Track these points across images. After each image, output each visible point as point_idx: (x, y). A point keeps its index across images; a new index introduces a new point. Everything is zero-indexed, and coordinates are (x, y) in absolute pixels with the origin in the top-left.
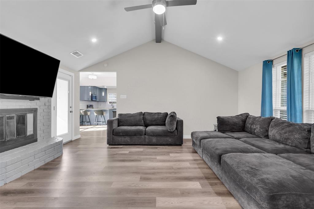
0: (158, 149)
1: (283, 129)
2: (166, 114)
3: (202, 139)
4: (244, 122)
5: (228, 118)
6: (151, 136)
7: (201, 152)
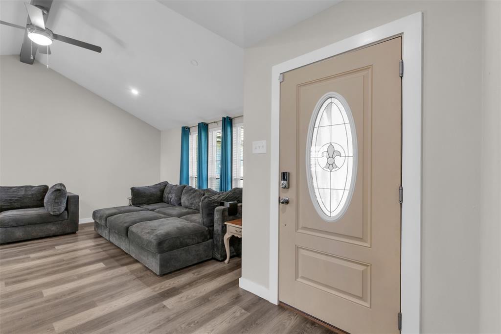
0: (28, 245)
1: (190, 195)
2: (45, 189)
3: (108, 217)
4: (162, 191)
5: (144, 188)
6: (12, 226)
7: (107, 234)
